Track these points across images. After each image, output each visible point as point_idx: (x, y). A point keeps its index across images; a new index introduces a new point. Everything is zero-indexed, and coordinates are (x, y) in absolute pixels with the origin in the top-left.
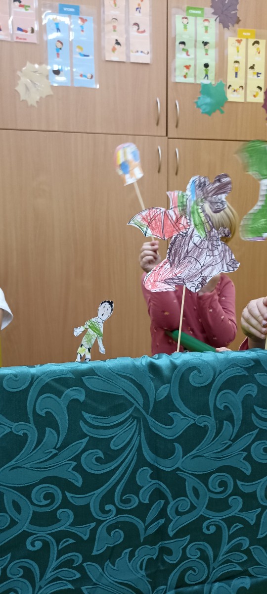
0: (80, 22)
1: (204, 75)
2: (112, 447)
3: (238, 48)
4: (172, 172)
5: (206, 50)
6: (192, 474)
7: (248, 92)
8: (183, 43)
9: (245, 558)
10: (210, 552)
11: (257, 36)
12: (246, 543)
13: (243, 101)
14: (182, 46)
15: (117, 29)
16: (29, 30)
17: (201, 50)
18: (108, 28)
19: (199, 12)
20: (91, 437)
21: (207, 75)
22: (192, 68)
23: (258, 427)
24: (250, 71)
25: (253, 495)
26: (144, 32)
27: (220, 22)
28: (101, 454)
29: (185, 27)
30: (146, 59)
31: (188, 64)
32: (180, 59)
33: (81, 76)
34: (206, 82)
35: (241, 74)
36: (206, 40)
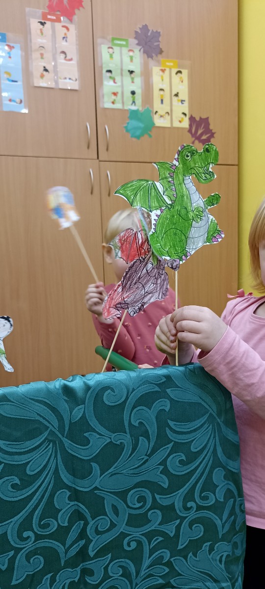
0: (6, 48)
1: (131, 102)
2: (28, 472)
3: (162, 77)
4: (105, 193)
5: (133, 79)
6: (111, 492)
7: (174, 118)
8: (110, 71)
9: (167, 570)
10: (132, 568)
11: (179, 66)
12: (167, 555)
13: (169, 125)
14: (109, 74)
15: (45, 56)
17: (127, 78)
18: (36, 55)
19: (124, 43)
20: (5, 464)
21: (134, 102)
22: (119, 95)
23: (173, 441)
24: (175, 99)
25: (172, 507)
26: (71, 60)
27: (144, 52)
28: (17, 481)
29: (111, 56)
30: (75, 85)
31: (115, 91)
32: (108, 86)
33: (10, 100)
34: (133, 108)
35: (167, 100)
36: (131, 69)
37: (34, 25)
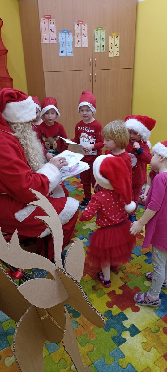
0: (68, 35)
3: (112, 39)
4: (94, 81)
5: (103, 41)
7: (115, 53)
8: (97, 39)
11: (117, 35)
13: (113, 56)
15: (78, 37)
16: (54, 39)
17: (102, 41)
18: (76, 36)
19: (101, 29)
21: (103, 49)
22: (99, 47)
24: (115, 46)
26: (86, 36)
29: (97, 33)
30: (87, 45)
32: (96, 44)
33: (69, 53)
34: (103, 51)
35: (113, 47)
36: (103, 37)
37: (76, 26)
